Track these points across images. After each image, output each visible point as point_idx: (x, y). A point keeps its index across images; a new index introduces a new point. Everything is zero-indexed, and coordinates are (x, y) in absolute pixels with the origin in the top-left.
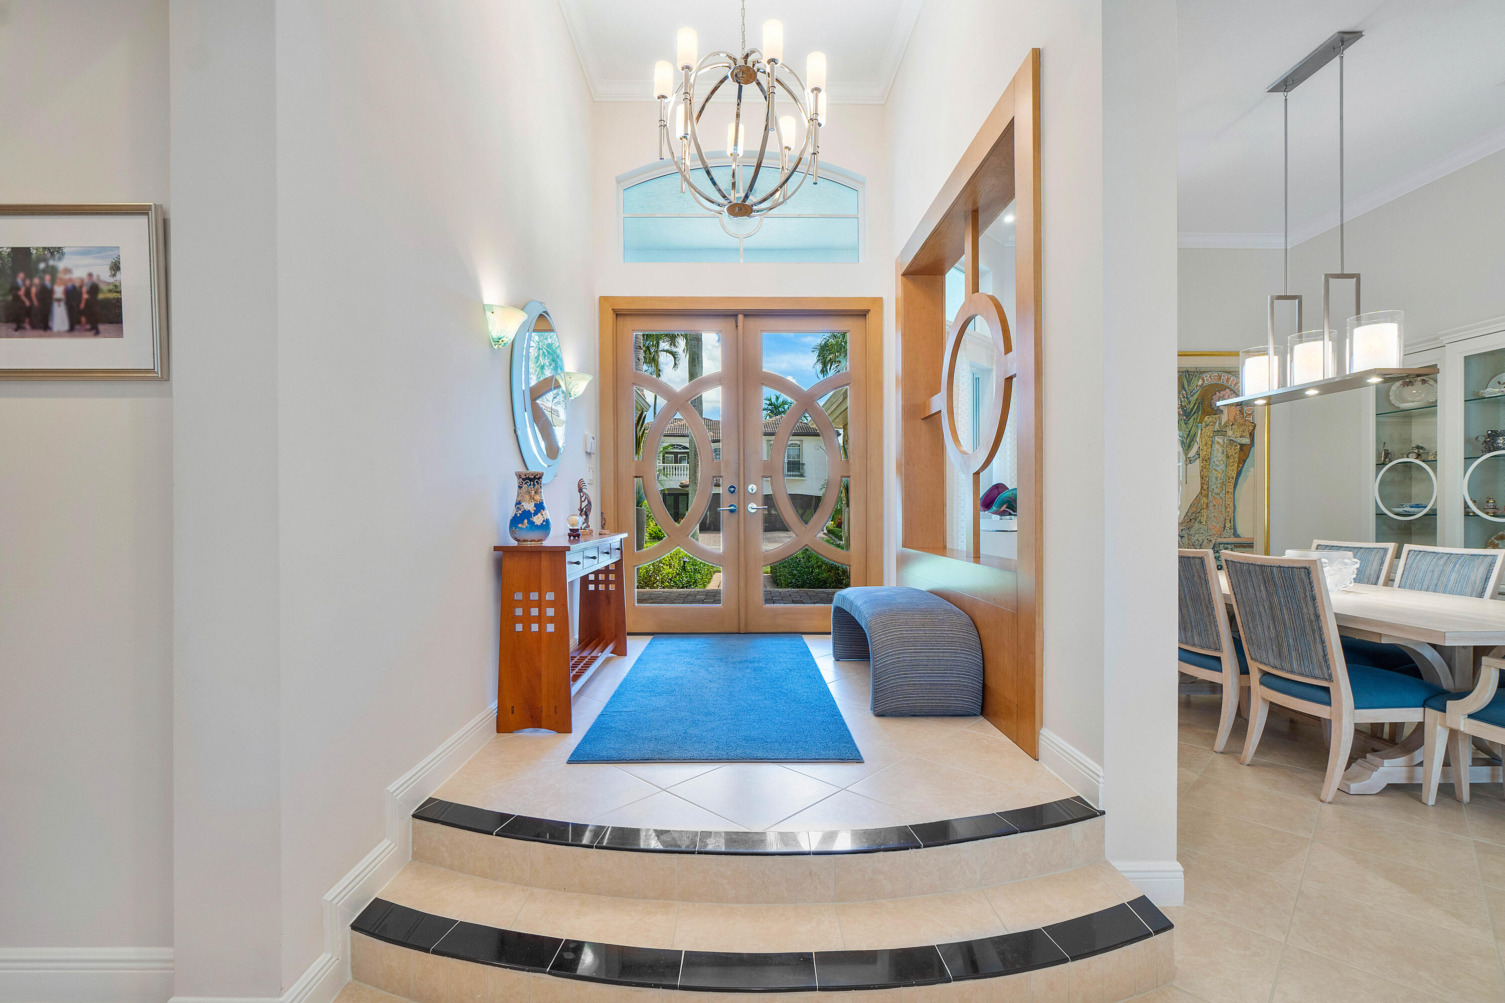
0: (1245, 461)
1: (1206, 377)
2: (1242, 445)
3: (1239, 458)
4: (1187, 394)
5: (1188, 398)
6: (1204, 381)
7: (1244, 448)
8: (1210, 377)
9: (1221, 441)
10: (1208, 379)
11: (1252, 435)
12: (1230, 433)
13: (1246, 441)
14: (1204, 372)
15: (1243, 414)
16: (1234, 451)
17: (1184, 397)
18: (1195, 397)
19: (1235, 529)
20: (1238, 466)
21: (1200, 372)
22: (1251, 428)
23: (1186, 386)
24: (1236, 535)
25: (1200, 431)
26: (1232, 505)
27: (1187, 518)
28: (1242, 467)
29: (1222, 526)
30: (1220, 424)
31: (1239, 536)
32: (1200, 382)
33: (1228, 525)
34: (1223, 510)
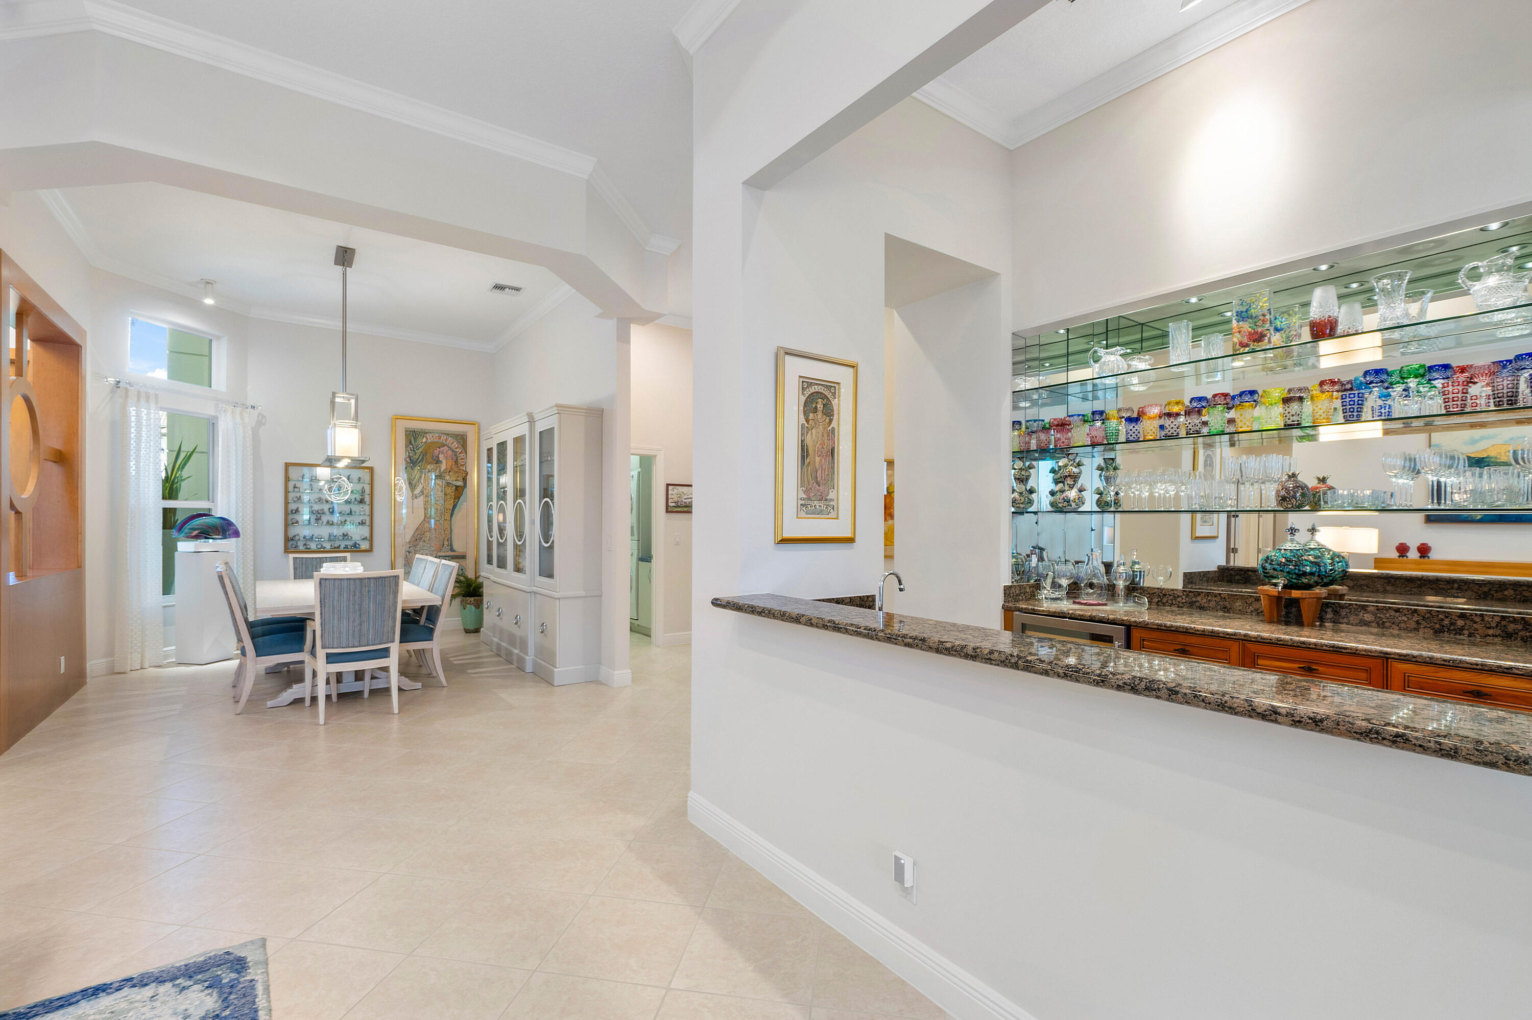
0: (459, 498)
1: (429, 436)
2: (457, 487)
3: (454, 495)
4: (413, 447)
5: (414, 451)
6: (427, 439)
7: (458, 488)
8: (433, 437)
9: (441, 483)
10: (430, 438)
11: (465, 480)
12: (448, 478)
13: (460, 483)
14: (427, 433)
15: (457, 464)
16: (450, 490)
17: (411, 450)
18: (420, 450)
19: (451, 546)
20: (454, 502)
21: (424, 433)
22: (464, 475)
23: (413, 442)
24: (452, 550)
25: (423, 475)
26: (449, 528)
27: (413, 538)
28: (457, 502)
29: (442, 543)
30: (440, 471)
31: (454, 551)
32: (424, 440)
33: (446, 543)
34: (443, 533)
